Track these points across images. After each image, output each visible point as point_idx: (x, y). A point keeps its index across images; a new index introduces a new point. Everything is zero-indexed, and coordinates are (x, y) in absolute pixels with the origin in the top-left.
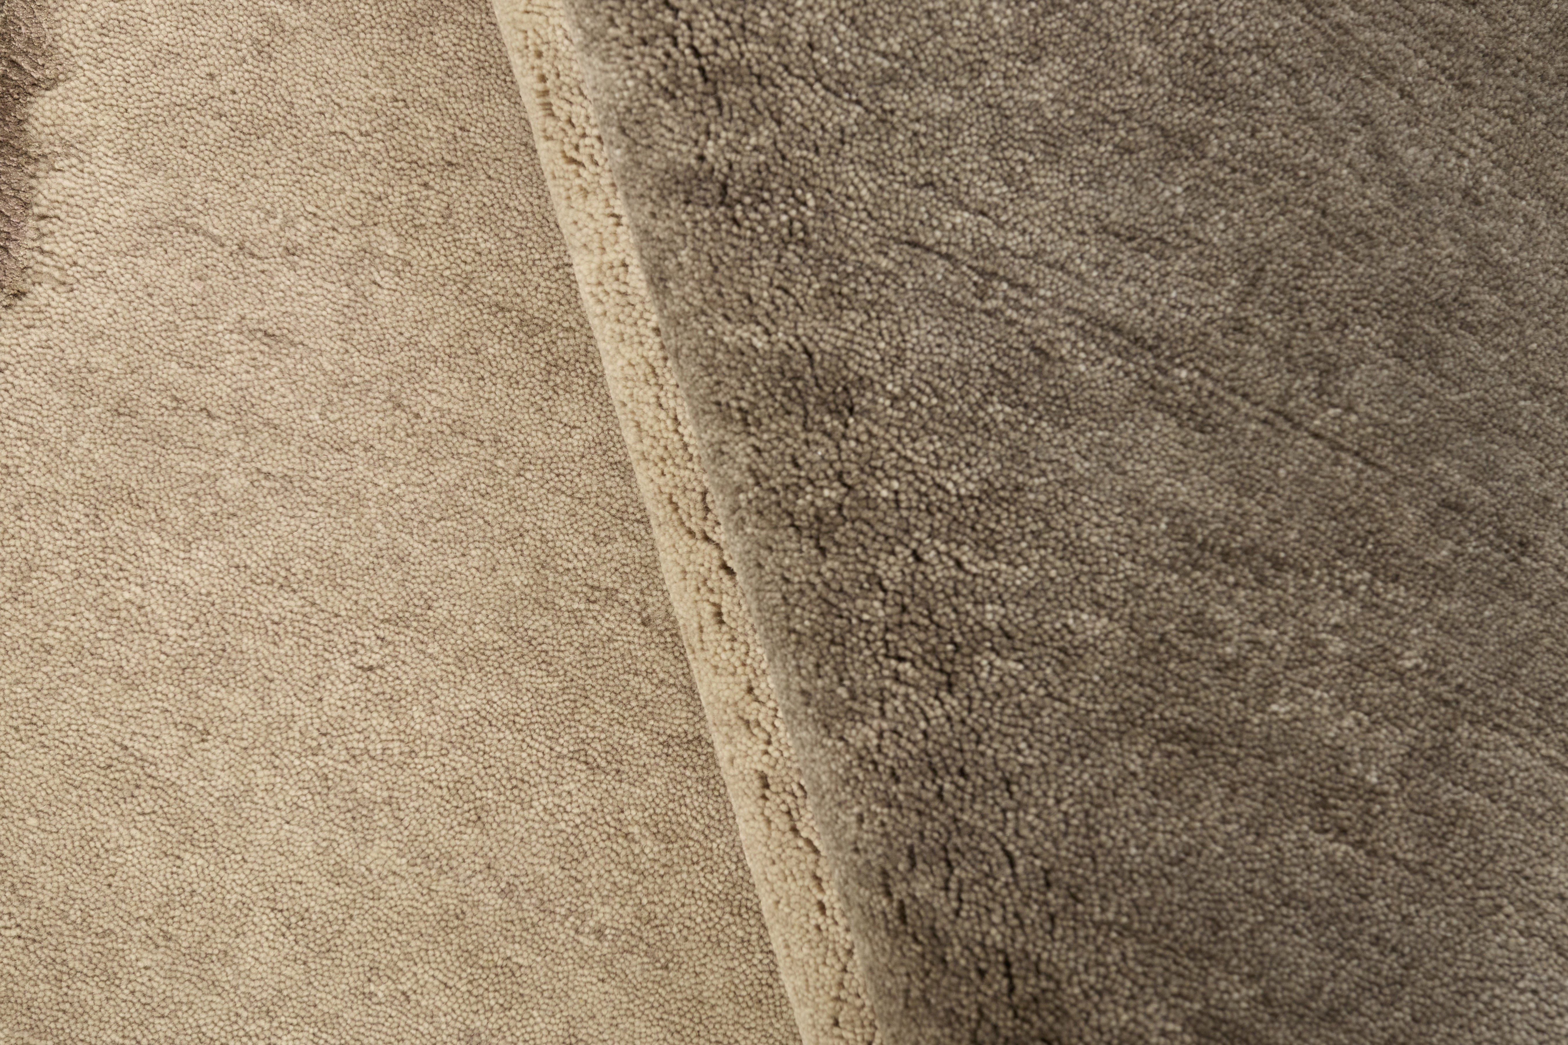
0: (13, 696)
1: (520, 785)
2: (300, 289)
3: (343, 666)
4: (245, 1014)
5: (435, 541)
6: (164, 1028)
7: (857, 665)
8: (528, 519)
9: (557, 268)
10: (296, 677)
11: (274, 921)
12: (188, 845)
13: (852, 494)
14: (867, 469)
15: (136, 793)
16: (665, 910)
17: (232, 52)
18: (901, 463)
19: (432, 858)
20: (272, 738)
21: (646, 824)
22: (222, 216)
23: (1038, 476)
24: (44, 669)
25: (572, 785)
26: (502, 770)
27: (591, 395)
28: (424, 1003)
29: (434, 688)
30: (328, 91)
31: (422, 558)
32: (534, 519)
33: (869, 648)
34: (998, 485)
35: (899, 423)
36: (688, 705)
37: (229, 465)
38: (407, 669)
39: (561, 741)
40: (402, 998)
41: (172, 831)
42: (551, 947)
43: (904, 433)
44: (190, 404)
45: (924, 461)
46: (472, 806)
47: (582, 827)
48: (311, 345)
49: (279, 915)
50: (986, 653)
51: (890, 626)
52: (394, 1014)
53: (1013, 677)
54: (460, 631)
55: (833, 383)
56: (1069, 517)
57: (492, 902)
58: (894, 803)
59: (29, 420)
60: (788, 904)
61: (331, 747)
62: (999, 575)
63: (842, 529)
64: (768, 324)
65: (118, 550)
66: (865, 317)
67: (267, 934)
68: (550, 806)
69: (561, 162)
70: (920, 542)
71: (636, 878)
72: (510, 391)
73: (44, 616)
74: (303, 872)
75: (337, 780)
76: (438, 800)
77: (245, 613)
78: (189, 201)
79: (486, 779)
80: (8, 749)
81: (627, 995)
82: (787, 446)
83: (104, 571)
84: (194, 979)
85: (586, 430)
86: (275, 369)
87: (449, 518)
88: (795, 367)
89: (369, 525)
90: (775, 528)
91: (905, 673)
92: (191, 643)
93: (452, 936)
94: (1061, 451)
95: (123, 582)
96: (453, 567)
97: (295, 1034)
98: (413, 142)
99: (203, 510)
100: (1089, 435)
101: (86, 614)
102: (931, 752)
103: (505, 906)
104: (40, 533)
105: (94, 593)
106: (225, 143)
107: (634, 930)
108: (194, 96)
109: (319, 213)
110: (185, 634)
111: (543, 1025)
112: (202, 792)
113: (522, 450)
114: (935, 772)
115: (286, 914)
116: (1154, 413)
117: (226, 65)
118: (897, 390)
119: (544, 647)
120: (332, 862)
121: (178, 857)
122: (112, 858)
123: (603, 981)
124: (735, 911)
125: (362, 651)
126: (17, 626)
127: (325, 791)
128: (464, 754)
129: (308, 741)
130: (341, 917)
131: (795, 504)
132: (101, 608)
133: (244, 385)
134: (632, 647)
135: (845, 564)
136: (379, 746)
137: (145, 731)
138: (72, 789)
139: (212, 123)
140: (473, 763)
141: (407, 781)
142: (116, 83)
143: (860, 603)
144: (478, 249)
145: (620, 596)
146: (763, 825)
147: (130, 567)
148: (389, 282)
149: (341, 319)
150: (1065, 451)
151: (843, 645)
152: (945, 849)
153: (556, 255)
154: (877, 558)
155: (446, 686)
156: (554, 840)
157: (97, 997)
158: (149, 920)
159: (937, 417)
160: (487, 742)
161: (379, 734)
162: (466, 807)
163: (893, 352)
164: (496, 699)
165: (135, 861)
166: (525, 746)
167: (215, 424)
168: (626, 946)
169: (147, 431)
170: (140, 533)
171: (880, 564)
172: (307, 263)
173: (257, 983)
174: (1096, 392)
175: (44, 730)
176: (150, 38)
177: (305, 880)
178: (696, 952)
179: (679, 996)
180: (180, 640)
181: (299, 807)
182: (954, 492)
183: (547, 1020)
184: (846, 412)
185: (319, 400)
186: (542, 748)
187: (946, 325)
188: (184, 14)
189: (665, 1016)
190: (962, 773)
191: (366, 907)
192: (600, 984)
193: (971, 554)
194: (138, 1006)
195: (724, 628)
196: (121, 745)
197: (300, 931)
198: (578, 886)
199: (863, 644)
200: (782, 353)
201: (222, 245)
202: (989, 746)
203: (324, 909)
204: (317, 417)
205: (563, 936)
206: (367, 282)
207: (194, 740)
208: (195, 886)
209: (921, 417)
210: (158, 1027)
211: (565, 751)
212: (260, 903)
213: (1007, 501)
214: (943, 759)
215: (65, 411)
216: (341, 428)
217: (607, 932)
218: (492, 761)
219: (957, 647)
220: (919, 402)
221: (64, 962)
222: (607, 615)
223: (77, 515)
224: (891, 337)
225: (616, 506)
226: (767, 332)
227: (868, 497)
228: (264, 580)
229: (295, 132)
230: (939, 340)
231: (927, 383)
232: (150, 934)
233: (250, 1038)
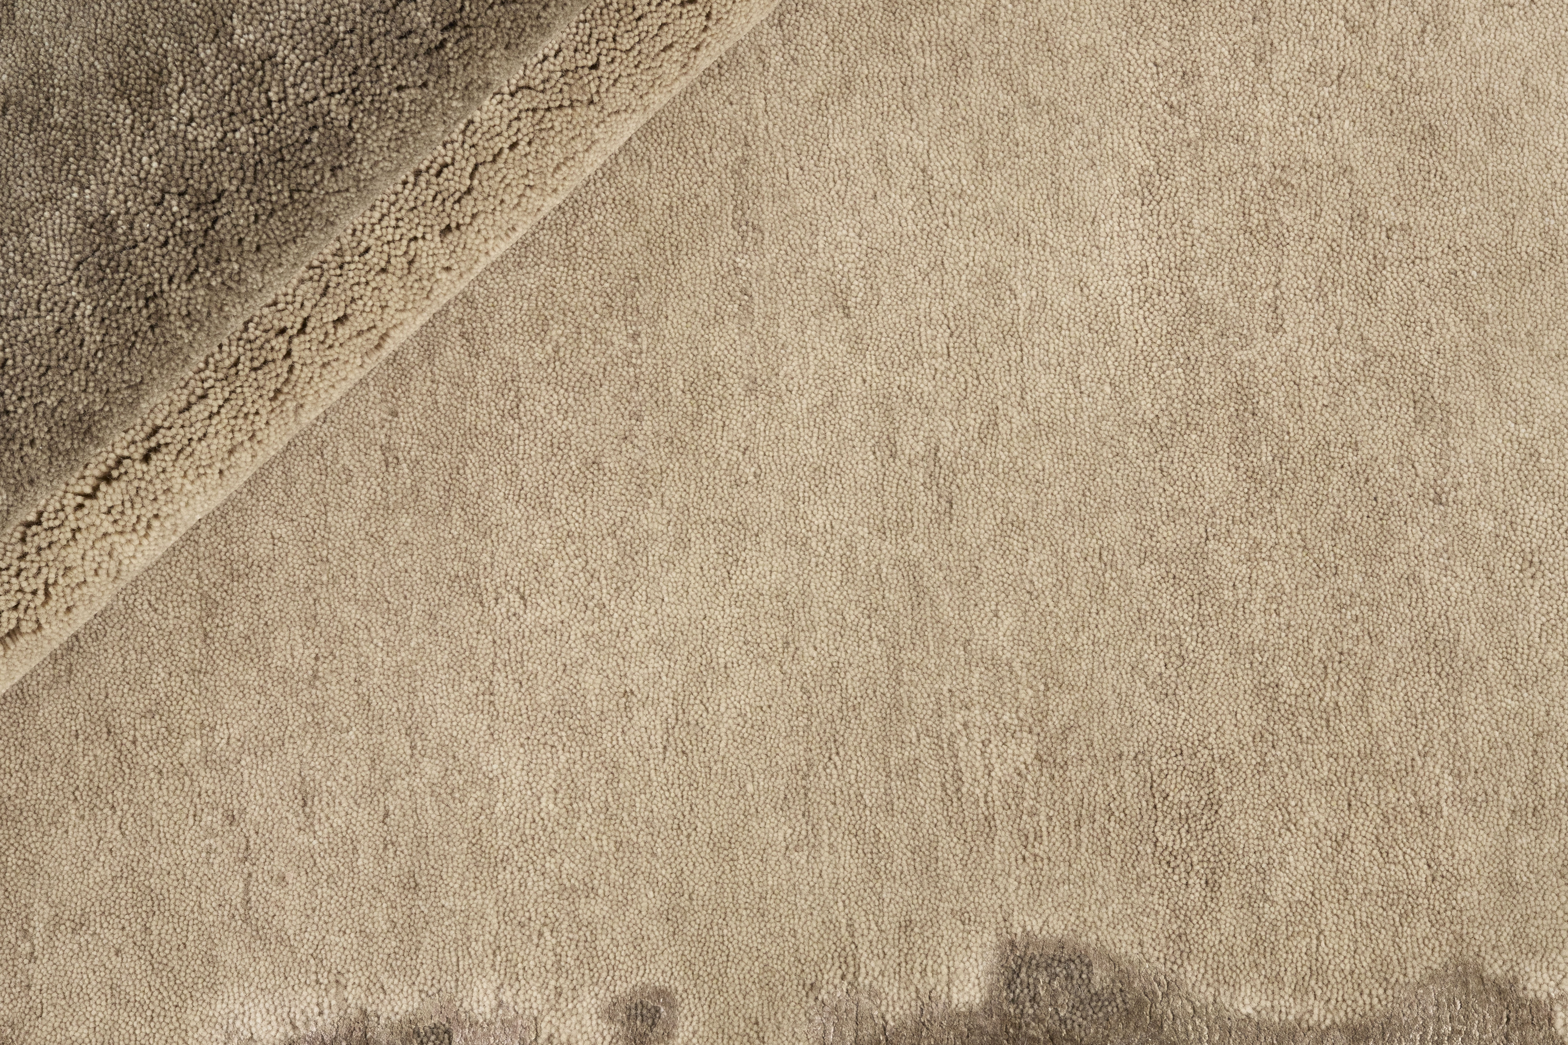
0: (666, 852)
1: (556, 445)
2: (258, 797)
3: (529, 617)
4: (814, 560)
5: (405, 597)
6: (851, 612)
7: (289, 132)
8: (358, 537)
9: (156, 610)
10: (553, 649)
11: (738, 573)
12: (713, 664)
13: (167, 188)
14: (143, 185)
15: (693, 722)
16: (596, 298)
17: (91, 946)
18: (127, 162)
19: (638, 482)
20: (606, 643)
21: (541, 342)
22: (227, 887)
23: (95, 67)
24: (635, 839)
25: (538, 408)
26: (551, 463)
27: (243, 537)
28: (744, 436)
29: (514, 543)
30: (91, 855)
31: (423, 601)
32: (356, 532)
33: (273, 127)
34: (113, 90)
35: (99, 176)
36: (441, 354)
37: (418, 780)
38: (509, 570)
39: (510, 432)
40: (748, 452)
41: (709, 681)
42: (660, 366)
43: (104, 170)
44: (384, 835)
45: (118, 147)
46: (587, 472)
47: (565, 386)
48: (298, 766)
49: (732, 572)
50: (235, 42)
51: (249, 119)
52: (761, 453)
53: (244, 17)
54: (464, 545)
55: (91, 237)
56: (115, 34)
57: (649, 423)
58: (375, 65)
59: (453, 954)
60: (526, 176)
61: (593, 597)
62: (177, 60)
63: (196, 186)
64: (70, 308)
65: (520, 831)
66: (32, 235)
67: (750, 574)
68: (561, 417)
69: (52, 603)
70: (178, 124)
71: (583, 330)
72: (266, 598)
73: (595, 860)
74: (693, 570)
75: (615, 580)
76: (594, 498)
77: (524, 711)
78: (226, 918)
79: (563, 472)
80: (707, 835)
81: (668, 296)
82: (155, 254)
83: (541, 833)
84: (806, 610)
85: (271, 528)
86: (329, 783)
87: (383, 595)
88: (92, 273)
89: (416, 652)
90: (221, 241)
91: (277, 93)
92: (565, 739)
93: (687, 439)
94: (70, 61)
95: (542, 814)
96: (419, 574)
97: (810, 516)
98: (104, 768)
99: (461, 782)
100: (51, 50)
101: (579, 829)
102: (324, 50)
103: (648, 413)
104: (534, 897)
105: (561, 831)
106: (167, 914)
107: (621, 313)
108: (140, 958)
109: (192, 812)
110: (560, 747)
111: (718, 344)
112: (670, 675)
113: (307, 567)
114: (336, 42)
115: (728, 567)
116: (17, 18)
117: (104, 945)
118: (75, 189)
119: (447, 478)
120: (675, 553)
121: (726, 667)
122: (749, 715)
123: (667, 317)
124: (573, 249)
125: (512, 610)
126: (612, 876)
127: (627, 584)
128: (553, 497)
129: (596, 615)
130: (711, 526)
131: (196, 231)
132: (569, 820)
133: (351, 801)
134: (418, 415)
135: (221, 173)
136: (576, 562)
137: (645, 739)
138: (713, 772)
139: (156, 932)
140: (556, 488)
141: (592, 528)
142: (158, 1026)
143: (243, 149)
144: (167, 676)
145: (384, 442)
146: (479, 220)
147: (529, 816)
148: (223, 732)
149: (268, 753)
150: (69, 59)
151: (280, 150)
152: (387, 12)
153: (145, 615)
154: (204, 150)
155: (509, 535)
156: (584, 401)
157: (853, 673)
158: (780, 665)
159: (82, 153)
160: (536, 484)
161: (567, 566)
162: (590, 476)
163: (49, 204)
164: (502, 494)
165: (743, 697)
166: (526, 456)
167: (392, 808)
168: (635, 313)
169: (419, 856)
170: (500, 821)
171: (207, 145)
172: (235, 802)
173: (788, 562)
174: (18, 60)
175: (679, 815)
176: (108, 1017)
177: (698, 566)
178: (615, 263)
179: (652, 259)
180: (566, 749)
181: (648, 598)
182: (131, 117)
183: (713, 343)
184: (108, 218)
185: (338, 739)
186: (521, 443)
187: (12, 178)
188: (76, 1000)
189: (670, 262)
190: (328, 22)
191: (696, 511)
192: (670, 318)
193: (171, 85)
194: (845, 640)
195: (349, 311)
196: (664, 753)
197: (736, 551)
198: (609, 368)
199: (272, 134)
200: (87, 286)
201: (250, 875)
202: (300, 11)
203: (712, 541)
204: (351, 733)
205: (649, 361)
206: (230, 749)
207: (635, 700)
208: (740, 644)
209: (87, 164)
210: (853, 617)
211: (516, 425)
212: (730, 590)
213: (122, 79)
214: (324, 39)
215: (434, 929)
216: (351, 710)
217: (631, 332)
218: (548, 474)
219: (241, 64)
220: (77, 170)
221: (840, 710)
222: (403, 444)
223: (508, 876)
224: (38, 210)
225: (318, 477)
226: (77, 306)
227: (164, 176)
228: (492, 709)
229: (134, 864)
230: (26, 177)
231: (60, 170)
232: (790, 659)
233: (828, 547)
